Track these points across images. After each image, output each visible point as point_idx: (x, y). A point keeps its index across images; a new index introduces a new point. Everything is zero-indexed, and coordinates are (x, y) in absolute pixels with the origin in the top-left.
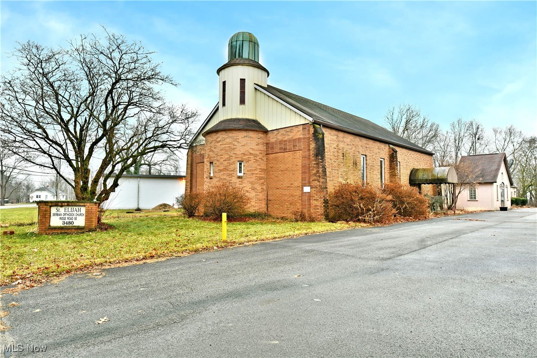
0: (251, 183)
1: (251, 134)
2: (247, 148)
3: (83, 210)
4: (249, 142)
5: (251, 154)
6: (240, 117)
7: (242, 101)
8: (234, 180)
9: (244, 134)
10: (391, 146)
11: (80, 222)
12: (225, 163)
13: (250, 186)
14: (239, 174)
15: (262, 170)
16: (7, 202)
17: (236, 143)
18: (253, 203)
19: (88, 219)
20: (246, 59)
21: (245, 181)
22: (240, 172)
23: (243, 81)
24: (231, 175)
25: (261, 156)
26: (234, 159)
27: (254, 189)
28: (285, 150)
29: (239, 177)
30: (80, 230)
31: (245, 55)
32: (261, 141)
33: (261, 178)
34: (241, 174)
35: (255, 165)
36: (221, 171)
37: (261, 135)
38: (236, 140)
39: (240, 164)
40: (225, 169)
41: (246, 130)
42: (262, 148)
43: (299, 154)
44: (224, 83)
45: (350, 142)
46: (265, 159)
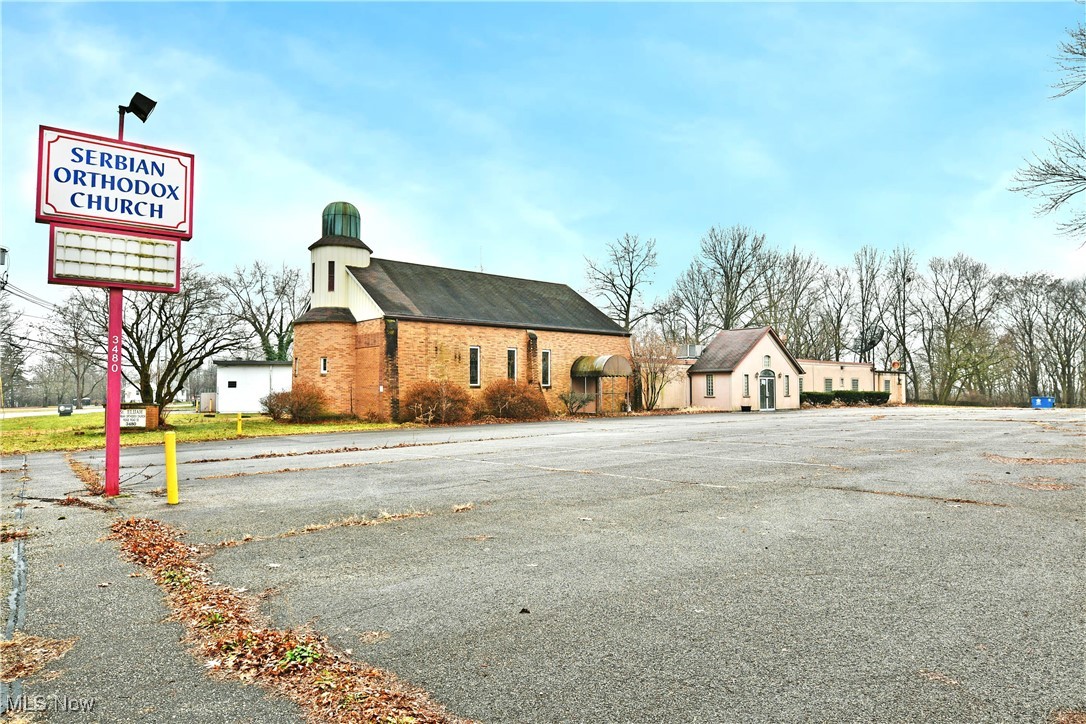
0: (336, 381)
1: (337, 327)
2: (331, 342)
3: (144, 412)
4: (335, 336)
5: (336, 349)
6: (328, 305)
7: (331, 287)
8: (317, 378)
9: (326, 327)
10: (529, 331)
11: (142, 423)
12: (308, 359)
13: (335, 384)
14: (323, 372)
15: (350, 366)
16: (88, 403)
17: (319, 337)
18: (338, 404)
19: (149, 420)
20: (338, 236)
21: (329, 380)
22: (325, 369)
23: (332, 264)
24: (313, 373)
25: (348, 351)
26: (316, 356)
27: (339, 388)
28: (368, 345)
29: (322, 375)
30: (141, 430)
31: (338, 231)
32: (348, 333)
33: (348, 376)
34: (325, 372)
35: (341, 361)
36: (304, 368)
37: (348, 327)
38: (319, 333)
39: (325, 360)
40: (308, 367)
41: (330, 322)
42: (349, 341)
43: (378, 350)
44: (314, 265)
45: (450, 333)
46: (354, 354)
